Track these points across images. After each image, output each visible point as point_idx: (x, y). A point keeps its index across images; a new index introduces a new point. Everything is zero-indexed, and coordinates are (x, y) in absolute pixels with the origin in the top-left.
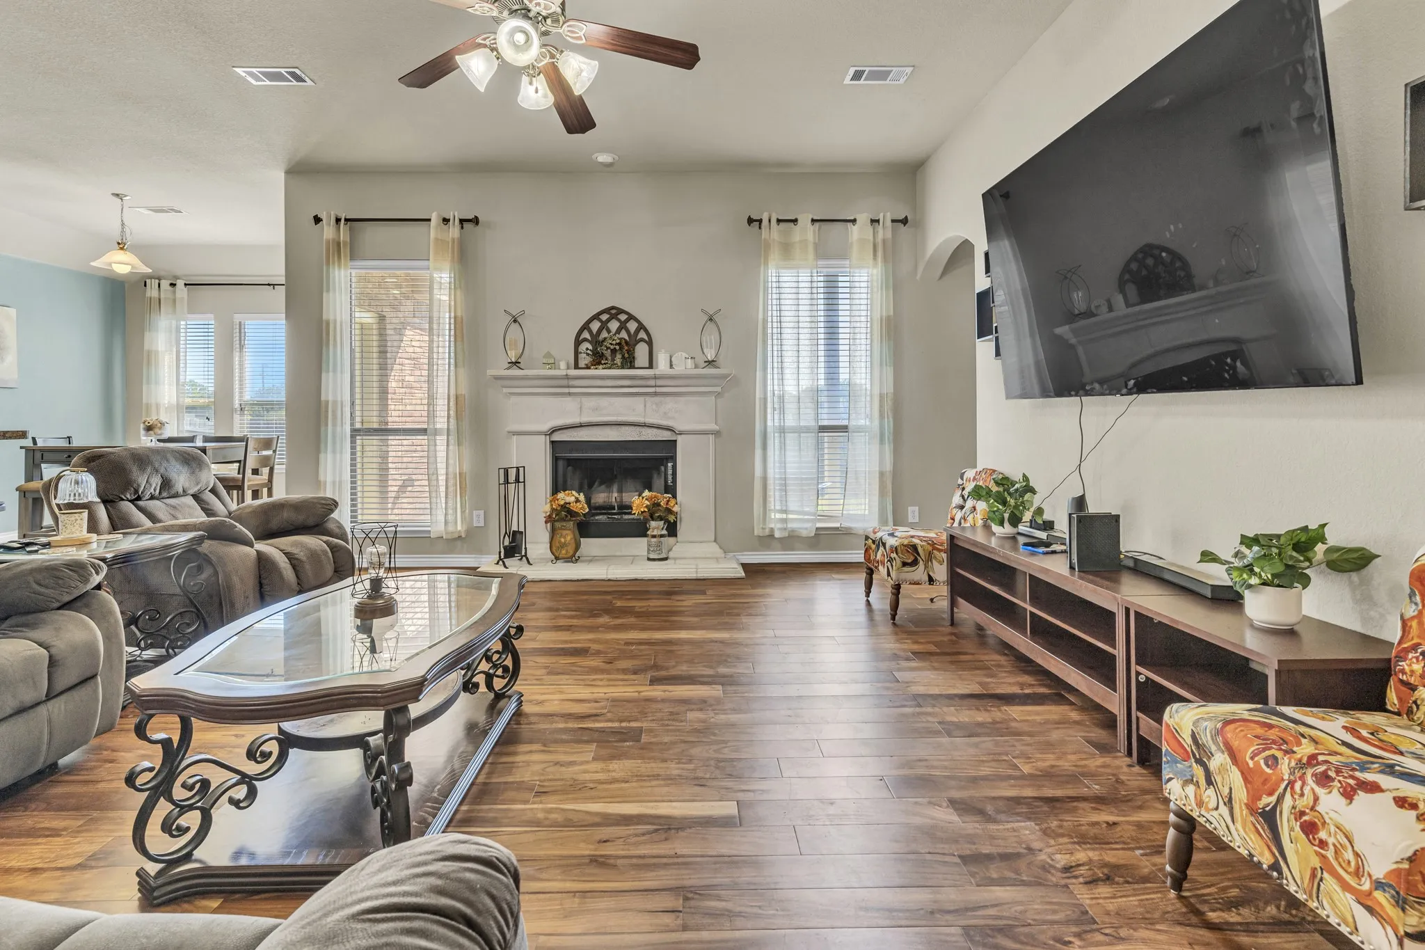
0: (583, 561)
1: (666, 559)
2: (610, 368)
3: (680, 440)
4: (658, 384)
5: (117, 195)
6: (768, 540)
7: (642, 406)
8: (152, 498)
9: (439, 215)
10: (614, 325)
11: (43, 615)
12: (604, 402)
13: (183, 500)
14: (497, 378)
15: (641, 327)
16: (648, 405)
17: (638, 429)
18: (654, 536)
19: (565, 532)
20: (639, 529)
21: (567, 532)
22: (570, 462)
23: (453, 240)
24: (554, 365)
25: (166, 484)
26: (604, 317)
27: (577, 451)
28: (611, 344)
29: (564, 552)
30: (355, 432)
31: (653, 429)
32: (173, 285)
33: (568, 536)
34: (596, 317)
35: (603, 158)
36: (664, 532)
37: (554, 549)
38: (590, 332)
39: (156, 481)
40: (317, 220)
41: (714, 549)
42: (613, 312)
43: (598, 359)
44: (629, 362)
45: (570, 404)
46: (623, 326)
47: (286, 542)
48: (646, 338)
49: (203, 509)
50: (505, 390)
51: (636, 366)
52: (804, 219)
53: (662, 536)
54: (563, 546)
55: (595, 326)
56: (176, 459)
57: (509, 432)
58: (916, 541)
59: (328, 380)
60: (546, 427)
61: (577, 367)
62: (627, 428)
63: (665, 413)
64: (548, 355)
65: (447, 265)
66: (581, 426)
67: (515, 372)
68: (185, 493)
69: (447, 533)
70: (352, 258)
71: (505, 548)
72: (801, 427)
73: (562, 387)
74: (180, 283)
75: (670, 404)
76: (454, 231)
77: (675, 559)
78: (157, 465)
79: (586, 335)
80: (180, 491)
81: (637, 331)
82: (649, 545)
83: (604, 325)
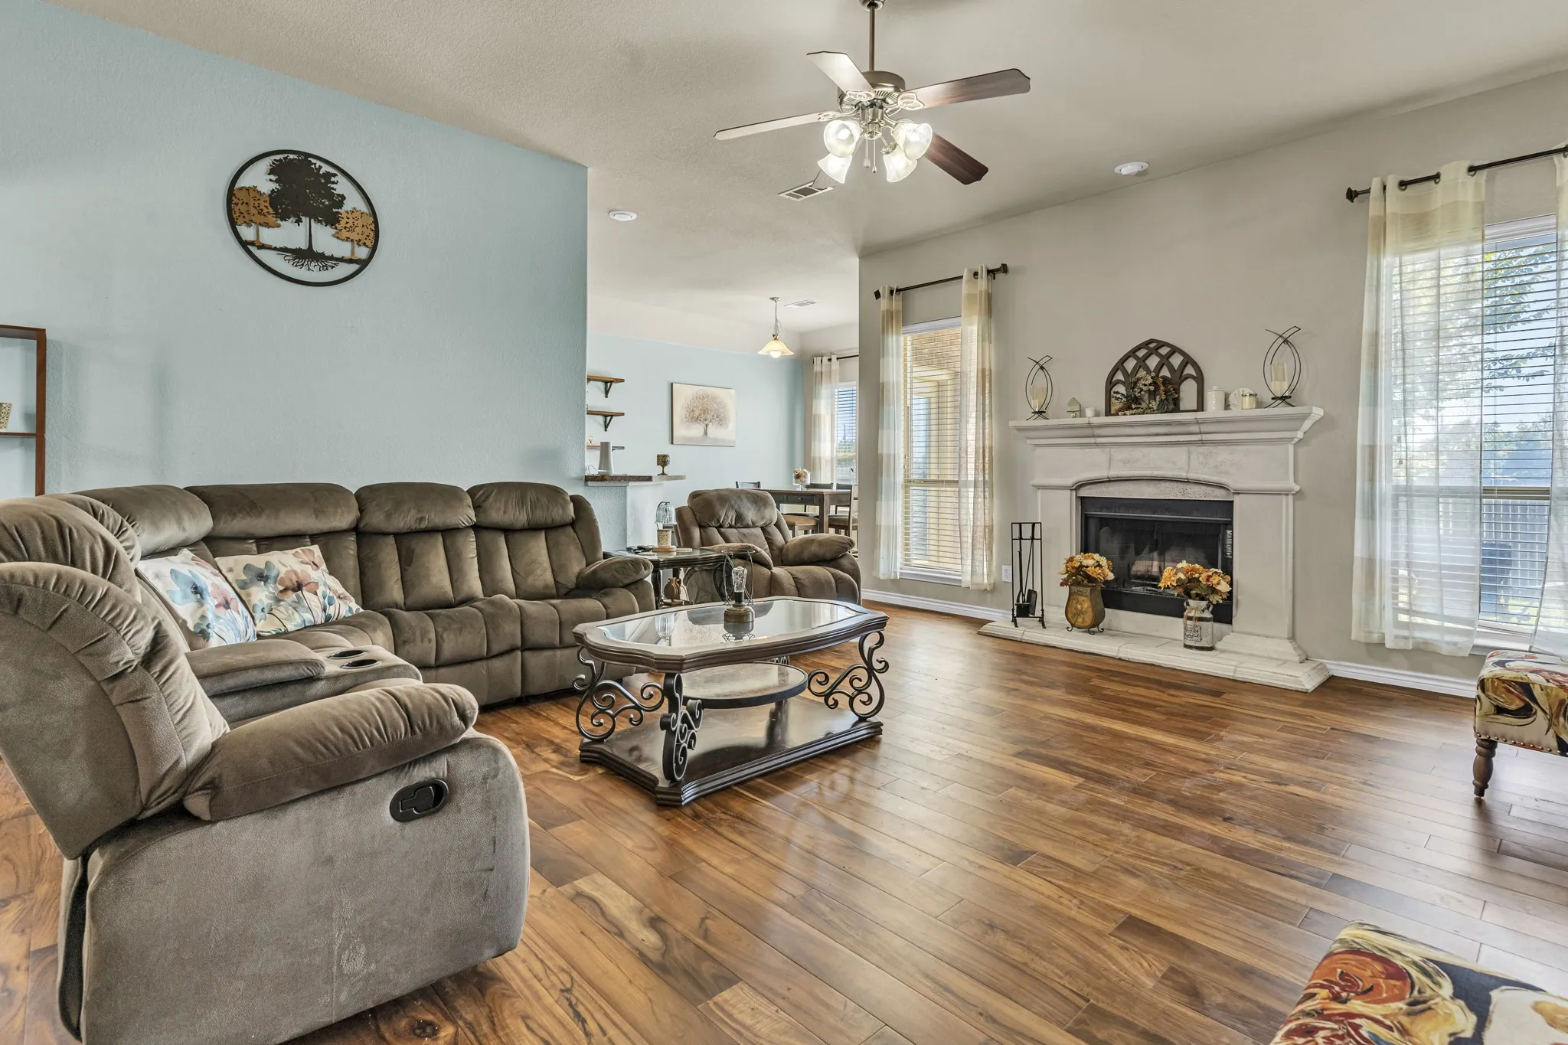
0: (1107, 634)
1: (1211, 649)
2: (1143, 413)
3: (1238, 501)
4: (1203, 430)
5: (773, 299)
6: (1376, 651)
7: (1185, 457)
8: (731, 527)
9: (969, 270)
10: (1153, 362)
11: (614, 590)
12: (1137, 453)
13: (753, 530)
14: (1020, 429)
15: (1188, 360)
16: (1193, 457)
17: (1181, 486)
18: (1190, 618)
19: (1081, 598)
20: (1175, 608)
21: (1084, 598)
22: (1103, 521)
23: (981, 292)
24: (1081, 413)
25: (739, 517)
26: (1141, 353)
27: (1109, 509)
28: (1145, 385)
29: (1080, 620)
30: (908, 483)
31: (1200, 486)
32: (830, 360)
33: (1085, 604)
34: (1132, 353)
35: (1127, 169)
36: (1207, 615)
37: (1070, 616)
38: (1125, 372)
39: (732, 515)
40: (877, 295)
41: (1286, 648)
42: (1152, 345)
43: (1132, 403)
44: (1172, 404)
45: (1097, 456)
46: (1165, 361)
47: (798, 570)
48: (1194, 373)
49: (766, 538)
50: (1029, 441)
51: (1181, 409)
52: (1454, 172)
53: (1200, 619)
54: (1080, 613)
55: (1130, 365)
56: (748, 499)
57: (1033, 486)
58: (1533, 677)
59: (884, 435)
60: (1070, 481)
61: (1108, 413)
62: (1167, 484)
63: (1216, 467)
64: (1074, 401)
65: (976, 319)
66: (1110, 481)
67: (1041, 422)
68: (754, 526)
69: (972, 584)
70: (905, 324)
71: (1019, 606)
72: (1442, 489)
73: (1087, 435)
74: (834, 358)
75: (1222, 454)
76: (982, 283)
77: (1223, 651)
78: (733, 503)
79: (1119, 376)
80: (750, 523)
81: (1183, 366)
82: (1185, 629)
83: (1142, 363)
